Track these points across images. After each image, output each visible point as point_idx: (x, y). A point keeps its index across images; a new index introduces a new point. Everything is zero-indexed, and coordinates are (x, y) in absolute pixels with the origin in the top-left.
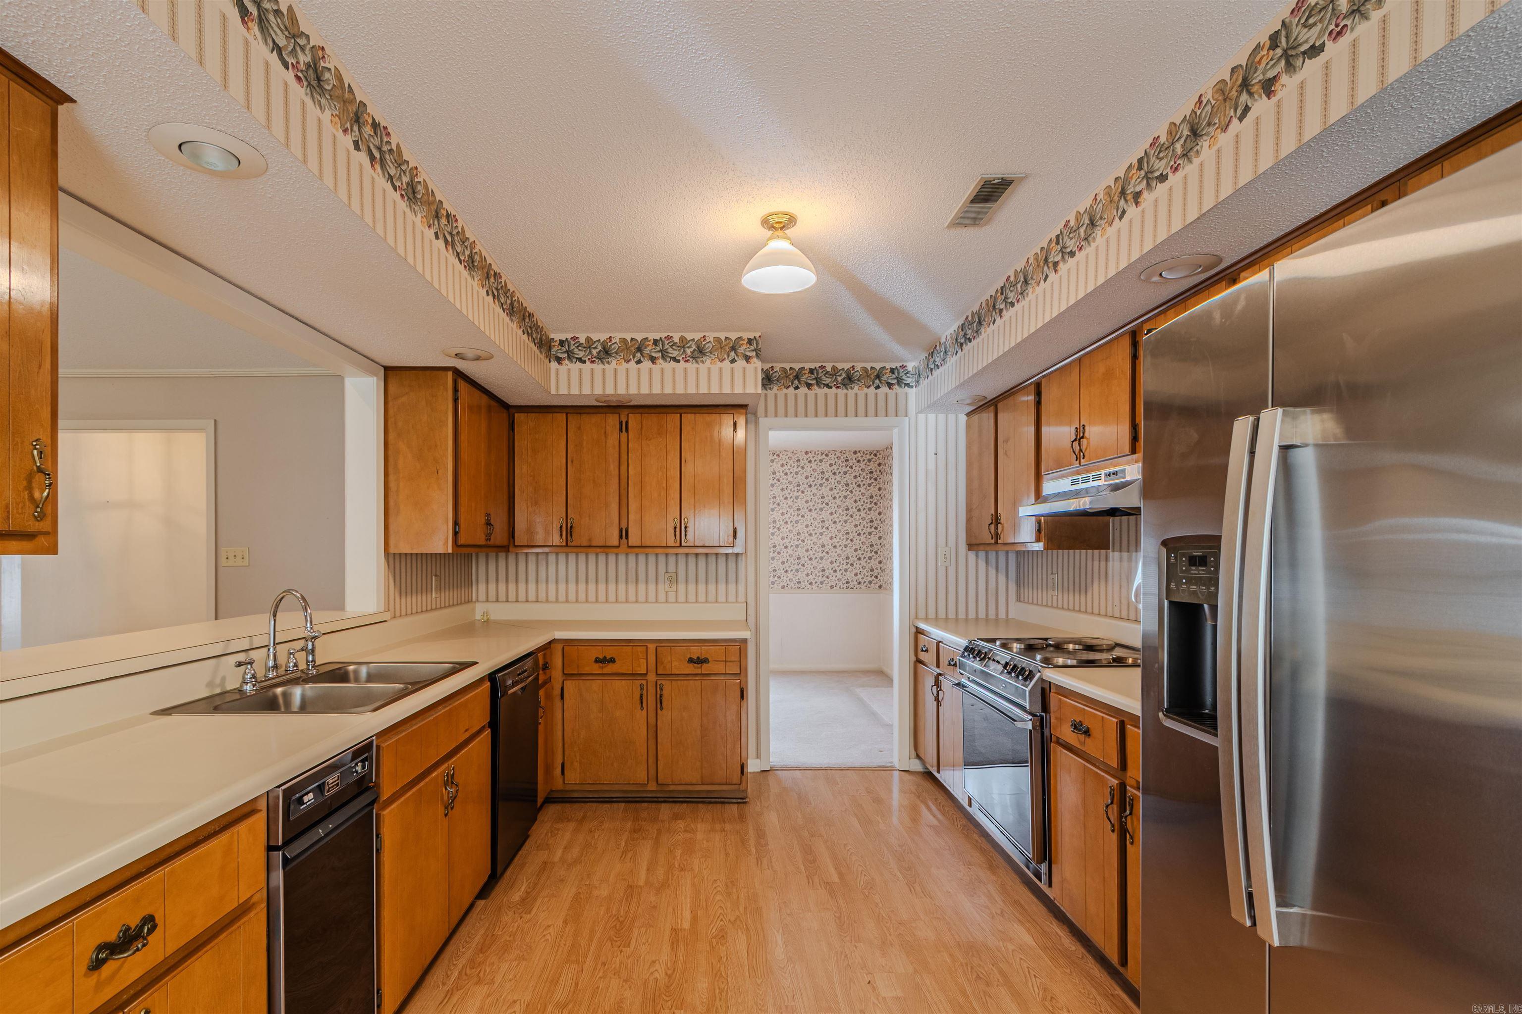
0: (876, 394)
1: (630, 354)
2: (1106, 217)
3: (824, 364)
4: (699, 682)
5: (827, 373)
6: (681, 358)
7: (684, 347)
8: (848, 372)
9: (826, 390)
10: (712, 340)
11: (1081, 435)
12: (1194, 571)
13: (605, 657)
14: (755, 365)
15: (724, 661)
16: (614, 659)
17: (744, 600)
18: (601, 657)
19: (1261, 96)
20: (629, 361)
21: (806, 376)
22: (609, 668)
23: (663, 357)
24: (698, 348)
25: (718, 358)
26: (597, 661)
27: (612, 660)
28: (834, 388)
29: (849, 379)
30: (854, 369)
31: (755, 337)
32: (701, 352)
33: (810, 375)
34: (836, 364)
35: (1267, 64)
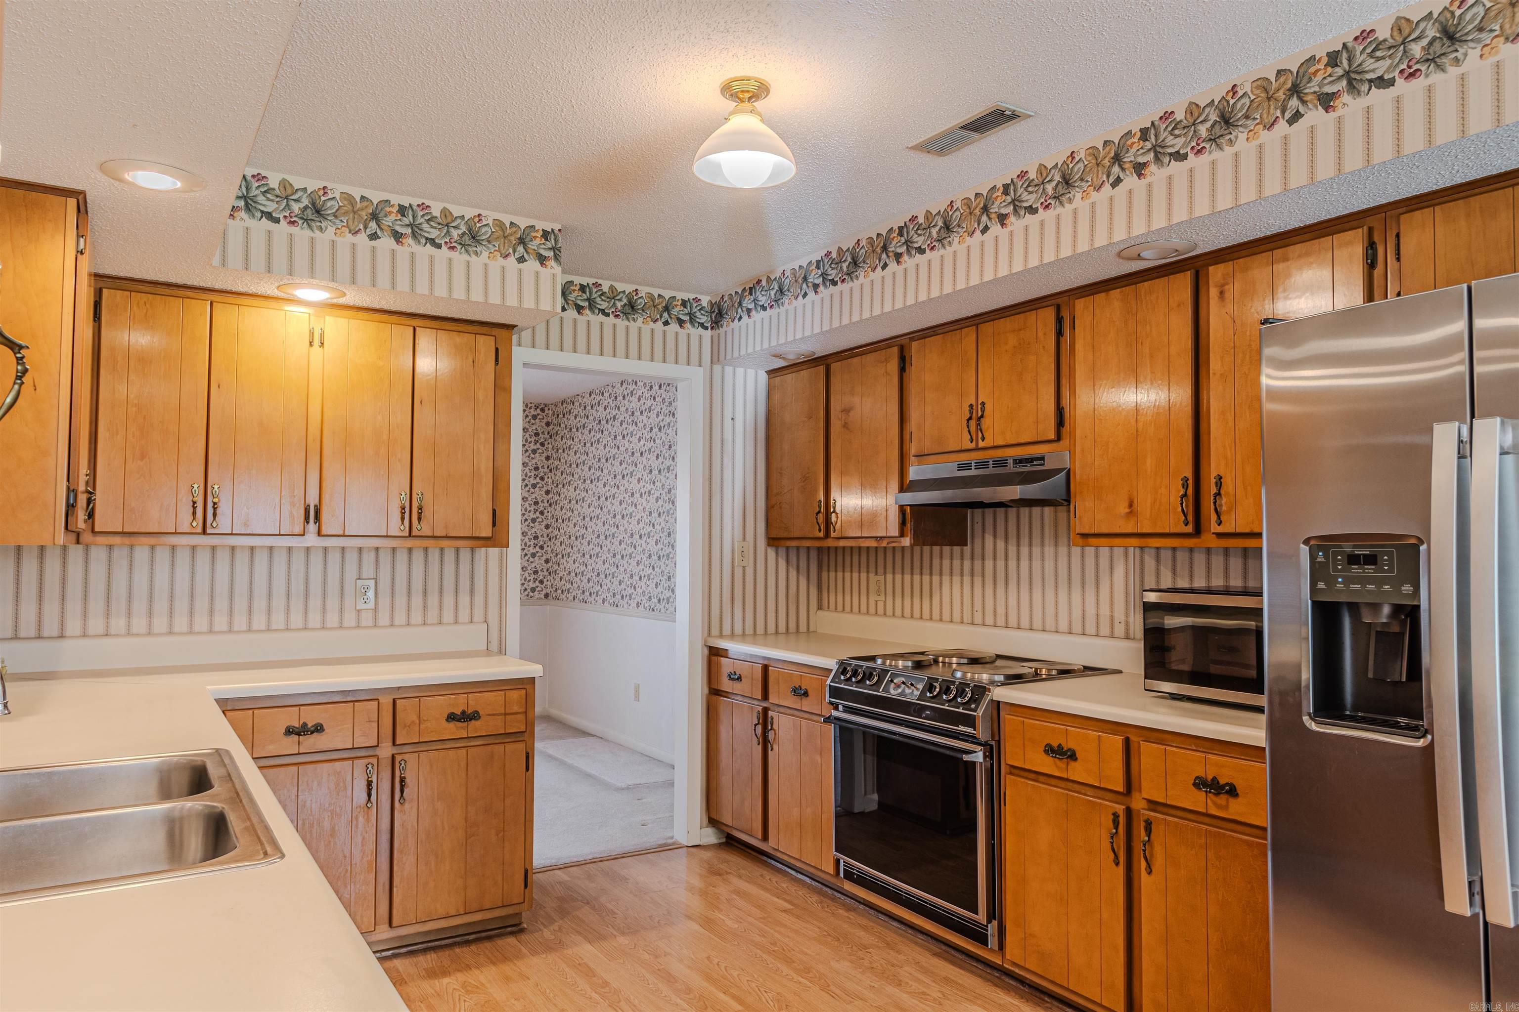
0: (664, 332)
1: (359, 222)
2: (1090, 180)
3: (600, 282)
4: (464, 751)
5: (603, 294)
6: (443, 243)
7: (447, 225)
8: (629, 297)
9: (601, 317)
10: (491, 222)
11: (980, 414)
12: (1356, 570)
13: (305, 724)
14: (552, 271)
15: (501, 714)
16: (321, 726)
17: (482, 619)
18: (296, 724)
19: (1316, 107)
20: (356, 232)
21: (576, 294)
22: (311, 742)
23: (414, 235)
24: (470, 232)
25: (499, 251)
26: (289, 731)
27: (318, 729)
28: (611, 316)
29: (631, 308)
30: (637, 294)
31: (552, 230)
32: (474, 238)
33: (580, 293)
34: (614, 284)
35: (1325, 78)
